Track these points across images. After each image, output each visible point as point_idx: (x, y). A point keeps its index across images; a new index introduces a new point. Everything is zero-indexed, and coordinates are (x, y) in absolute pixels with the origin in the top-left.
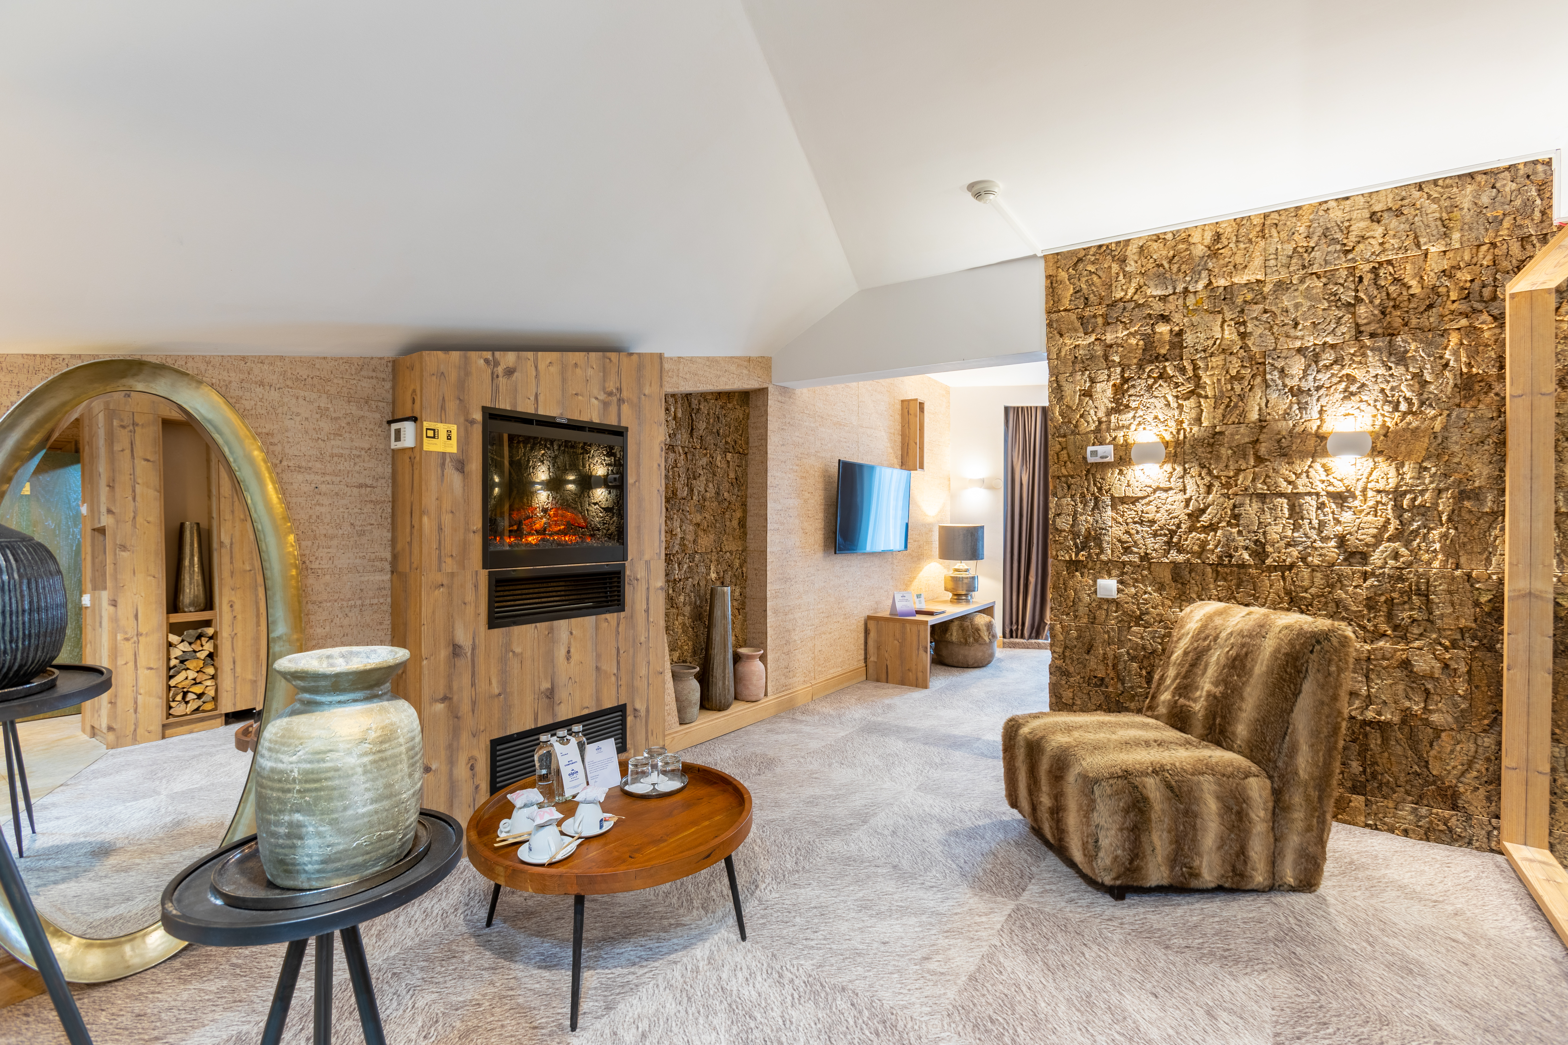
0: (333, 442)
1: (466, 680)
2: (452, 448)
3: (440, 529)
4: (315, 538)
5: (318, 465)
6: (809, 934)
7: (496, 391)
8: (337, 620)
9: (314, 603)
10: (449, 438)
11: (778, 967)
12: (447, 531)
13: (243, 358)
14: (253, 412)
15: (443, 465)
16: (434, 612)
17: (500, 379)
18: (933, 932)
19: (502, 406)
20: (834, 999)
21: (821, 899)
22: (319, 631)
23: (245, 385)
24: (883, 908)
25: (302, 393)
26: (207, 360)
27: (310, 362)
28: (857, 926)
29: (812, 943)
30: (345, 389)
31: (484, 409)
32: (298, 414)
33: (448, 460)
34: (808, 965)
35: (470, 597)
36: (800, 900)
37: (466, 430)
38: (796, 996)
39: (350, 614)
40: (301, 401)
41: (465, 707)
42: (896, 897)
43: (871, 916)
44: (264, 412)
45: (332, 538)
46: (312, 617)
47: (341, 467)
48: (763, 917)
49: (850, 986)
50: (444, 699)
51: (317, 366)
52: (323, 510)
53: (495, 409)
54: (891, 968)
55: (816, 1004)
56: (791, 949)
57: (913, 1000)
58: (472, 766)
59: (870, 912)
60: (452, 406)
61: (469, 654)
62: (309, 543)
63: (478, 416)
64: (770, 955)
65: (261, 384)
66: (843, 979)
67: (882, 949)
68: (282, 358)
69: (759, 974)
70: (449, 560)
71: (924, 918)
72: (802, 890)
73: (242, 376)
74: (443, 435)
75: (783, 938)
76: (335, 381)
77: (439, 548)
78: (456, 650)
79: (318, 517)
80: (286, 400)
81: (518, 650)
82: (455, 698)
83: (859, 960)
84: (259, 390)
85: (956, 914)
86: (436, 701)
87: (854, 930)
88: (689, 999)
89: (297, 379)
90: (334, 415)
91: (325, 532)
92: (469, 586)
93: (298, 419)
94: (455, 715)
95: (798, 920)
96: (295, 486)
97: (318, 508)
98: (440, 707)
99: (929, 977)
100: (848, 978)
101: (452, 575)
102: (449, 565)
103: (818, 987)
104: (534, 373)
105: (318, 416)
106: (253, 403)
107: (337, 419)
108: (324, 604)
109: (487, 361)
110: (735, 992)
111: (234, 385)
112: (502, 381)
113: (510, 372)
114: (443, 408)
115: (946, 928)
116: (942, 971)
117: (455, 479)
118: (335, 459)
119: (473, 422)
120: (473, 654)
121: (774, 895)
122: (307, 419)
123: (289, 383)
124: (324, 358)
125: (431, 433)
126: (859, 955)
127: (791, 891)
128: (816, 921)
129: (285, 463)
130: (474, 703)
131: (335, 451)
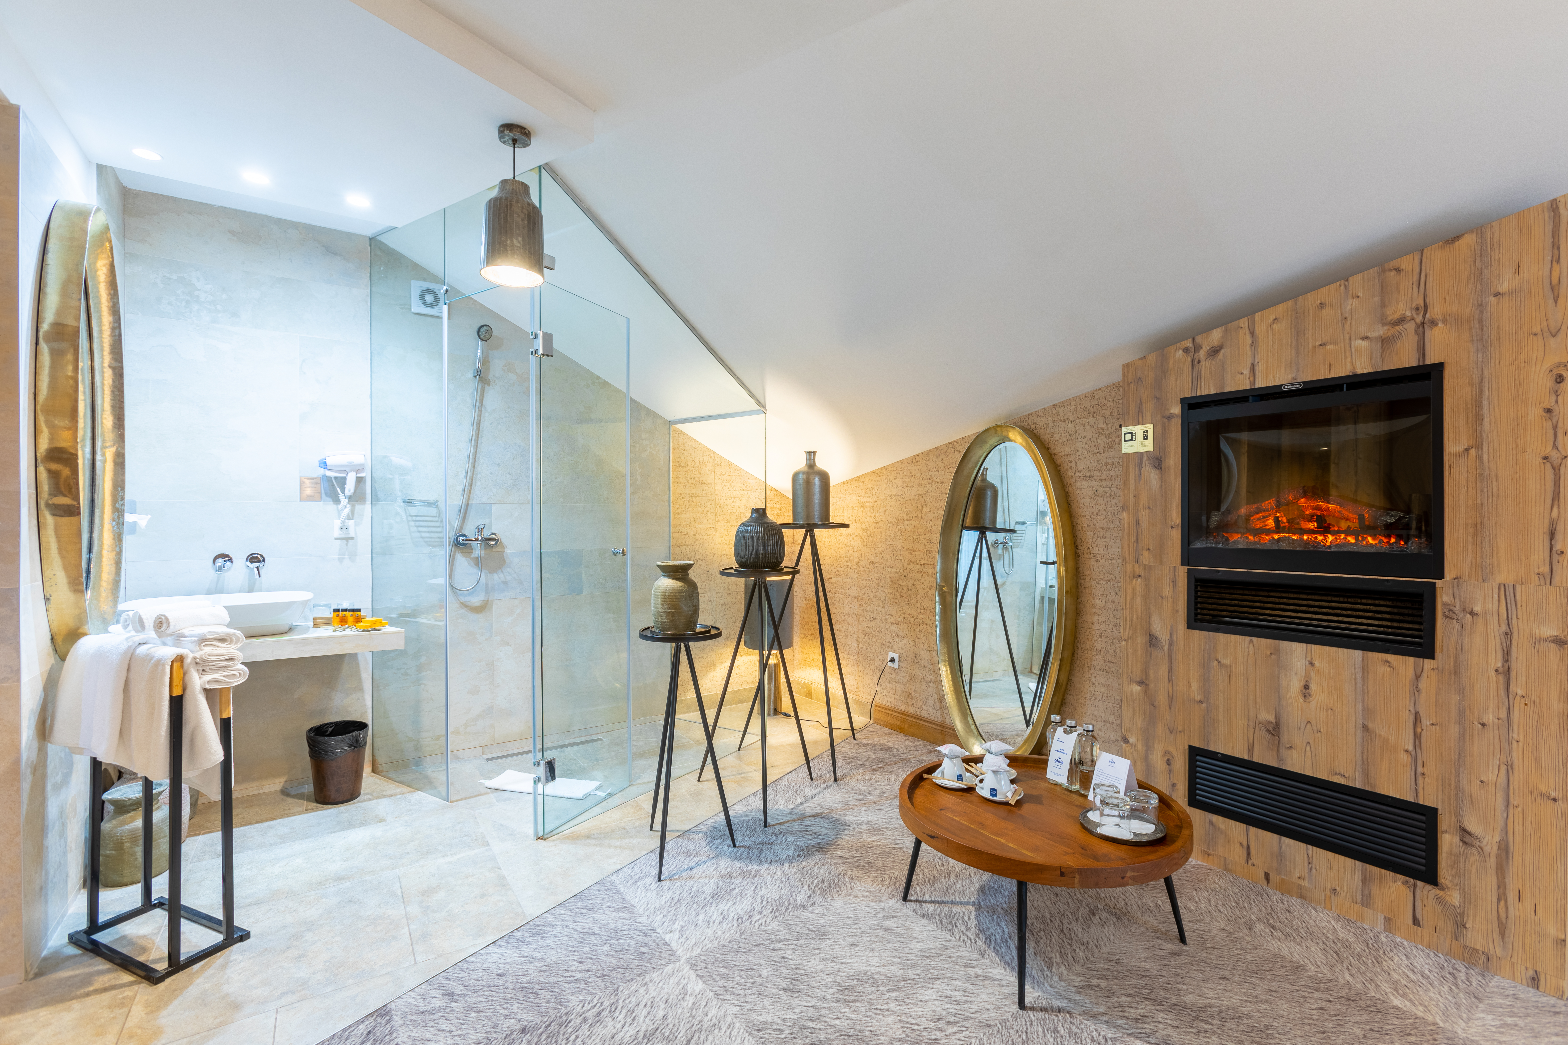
0: (1107, 454)
1: (1163, 672)
2: (1148, 446)
3: (1138, 524)
4: (1095, 530)
5: (1097, 473)
7: (1197, 378)
8: (1110, 596)
9: (1095, 580)
10: (1146, 437)
12: (1145, 525)
13: (1054, 406)
14: (1060, 442)
15: (1141, 463)
16: (1132, 600)
17: (1203, 363)
19: (1205, 392)
22: (1098, 602)
23: (1055, 424)
25: (1087, 420)
26: (1037, 414)
27: (1090, 396)
30: (1115, 409)
31: (1183, 401)
32: (1084, 437)
33: (1145, 458)
35: (1167, 591)
37: (1164, 427)
39: (1119, 594)
40: (1087, 427)
41: (1162, 699)
44: (1065, 440)
45: (1106, 530)
46: (1094, 590)
47: (1112, 473)
50: (1141, 683)
51: (1096, 397)
52: (1101, 508)
53: (1196, 397)
58: (1168, 760)
60: (1149, 407)
61: (1166, 648)
62: (1092, 534)
63: (1176, 410)
65: (1064, 421)
68: (1074, 398)
70: (1146, 554)
73: (1054, 419)
74: (1140, 436)
76: (1108, 404)
77: (1137, 541)
78: (1152, 641)
79: (1097, 514)
80: (1077, 428)
81: (1226, 661)
82: (1152, 686)
84: (1063, 425)
86: (1134, 682)
89: (1084, 410)
90: (1108, 432)
91: (1102, 525)
92: (1167, 580)
93: (1084, 440)
94: (1150, 701)
96: (1083, 491)
97: (1097, 506)
98: (1136, 688)
101: (1149, 567)
102: (1146, 558)
104: (1249, 341)
105: (1097, 435)
106: (1059, 435)
107: (1109, 434)
108: (1101, 582)
109: (1186, 350)
111: (1050, 425)
112: (1205, 365)
113: (1215, 352)
114: (1140, 411)
117: (1152, 476)
118: (1109, 467)
119: (1170, 417)
120: (1170, 649)
122: (1090, 439)
123: (1079, 415)
124: (1101, 389)
125: (1128, 437)
129: (1077, 475)
130: (1171, 699)
131: (1109, 461)
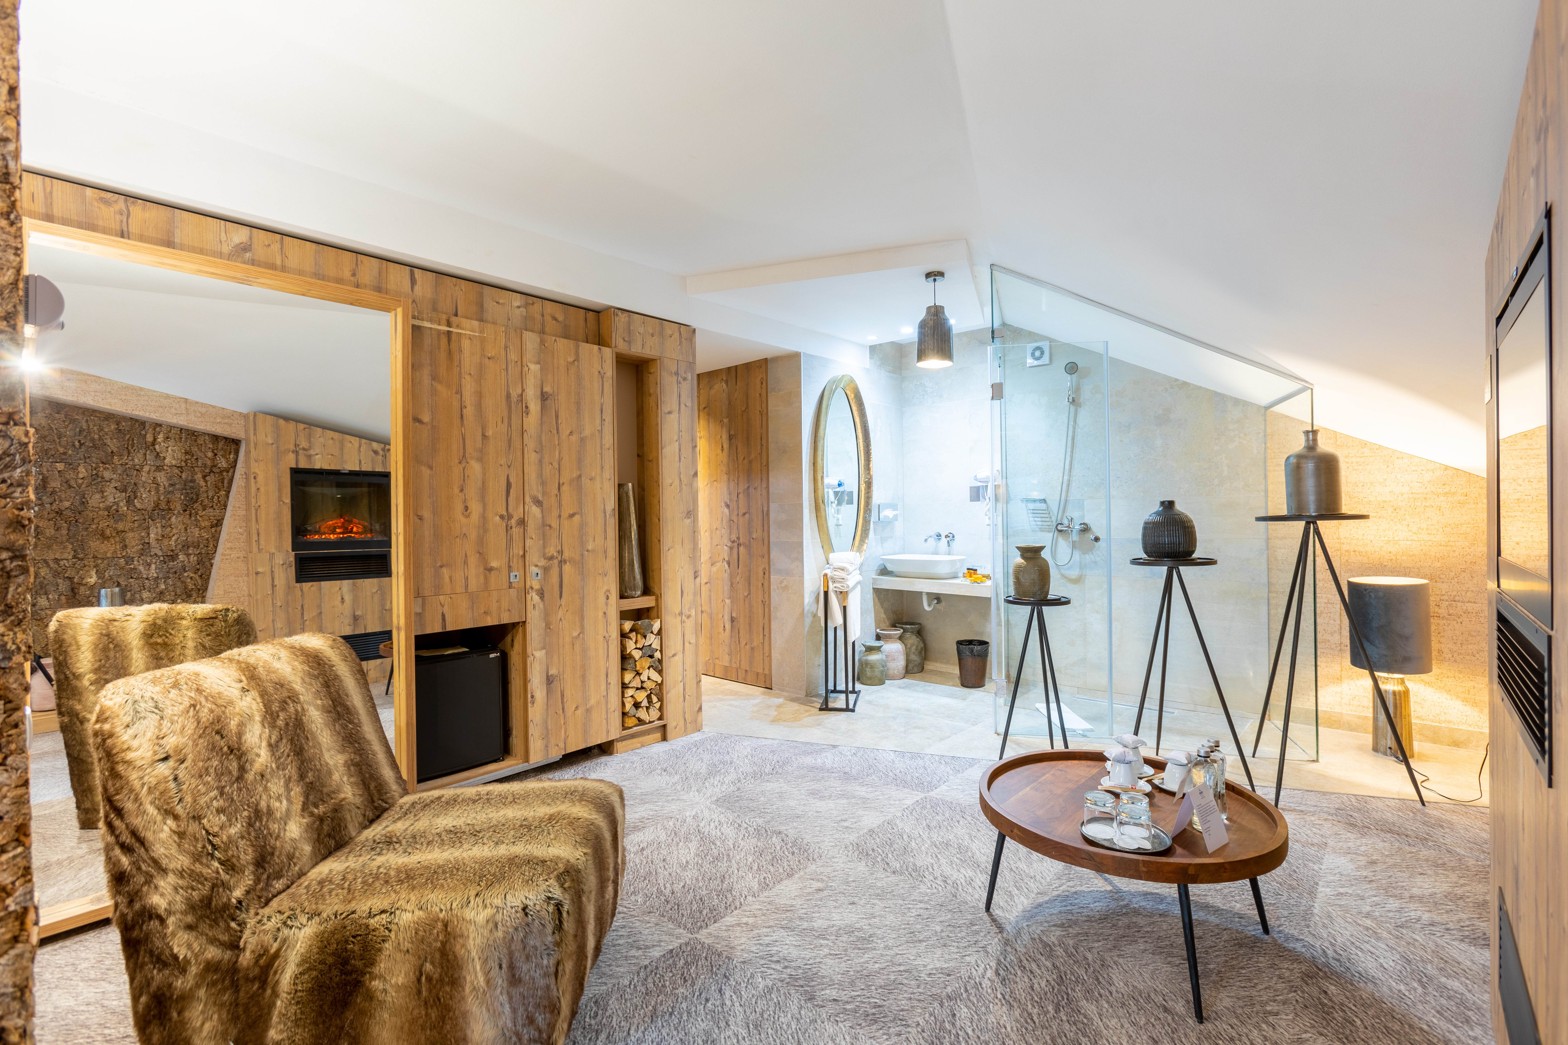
6: (926, 914)
11: (949, 887)
18: (804, 911)
20: (901, 867)
21: (914, 951)
24: (845, 938)
28: (877, 920)
29: (921, 905)
34: (923, 888)
36: (939, 952)
38: (931, 869)
42: (826, 951)
43: (860, 929)
48: (977, 933)
49: (888, 874)
54: (853, 884)
55: (915, 865)
56: (940, 901)
57: (842, 865)
59: (861, 934)
64: (958, 897)
66: (893, 878)
67: (856, 899)
69: (964, 883)
71: (805, 925)
72: (938, 965)
75: (950, 911)
83: (879, 891)
85: (769, 927)
87: (880, 916)
88: (1011, 870)
95: (938, 928)
99: (824, 878)
100: (890, 879)
103: (914, 874)
110: (978, 872)
115: (788, 914)
116: (812, 881)
121: (971, 959)
126: (878, 895)
127: (952, 964)
128: (918, 926)
